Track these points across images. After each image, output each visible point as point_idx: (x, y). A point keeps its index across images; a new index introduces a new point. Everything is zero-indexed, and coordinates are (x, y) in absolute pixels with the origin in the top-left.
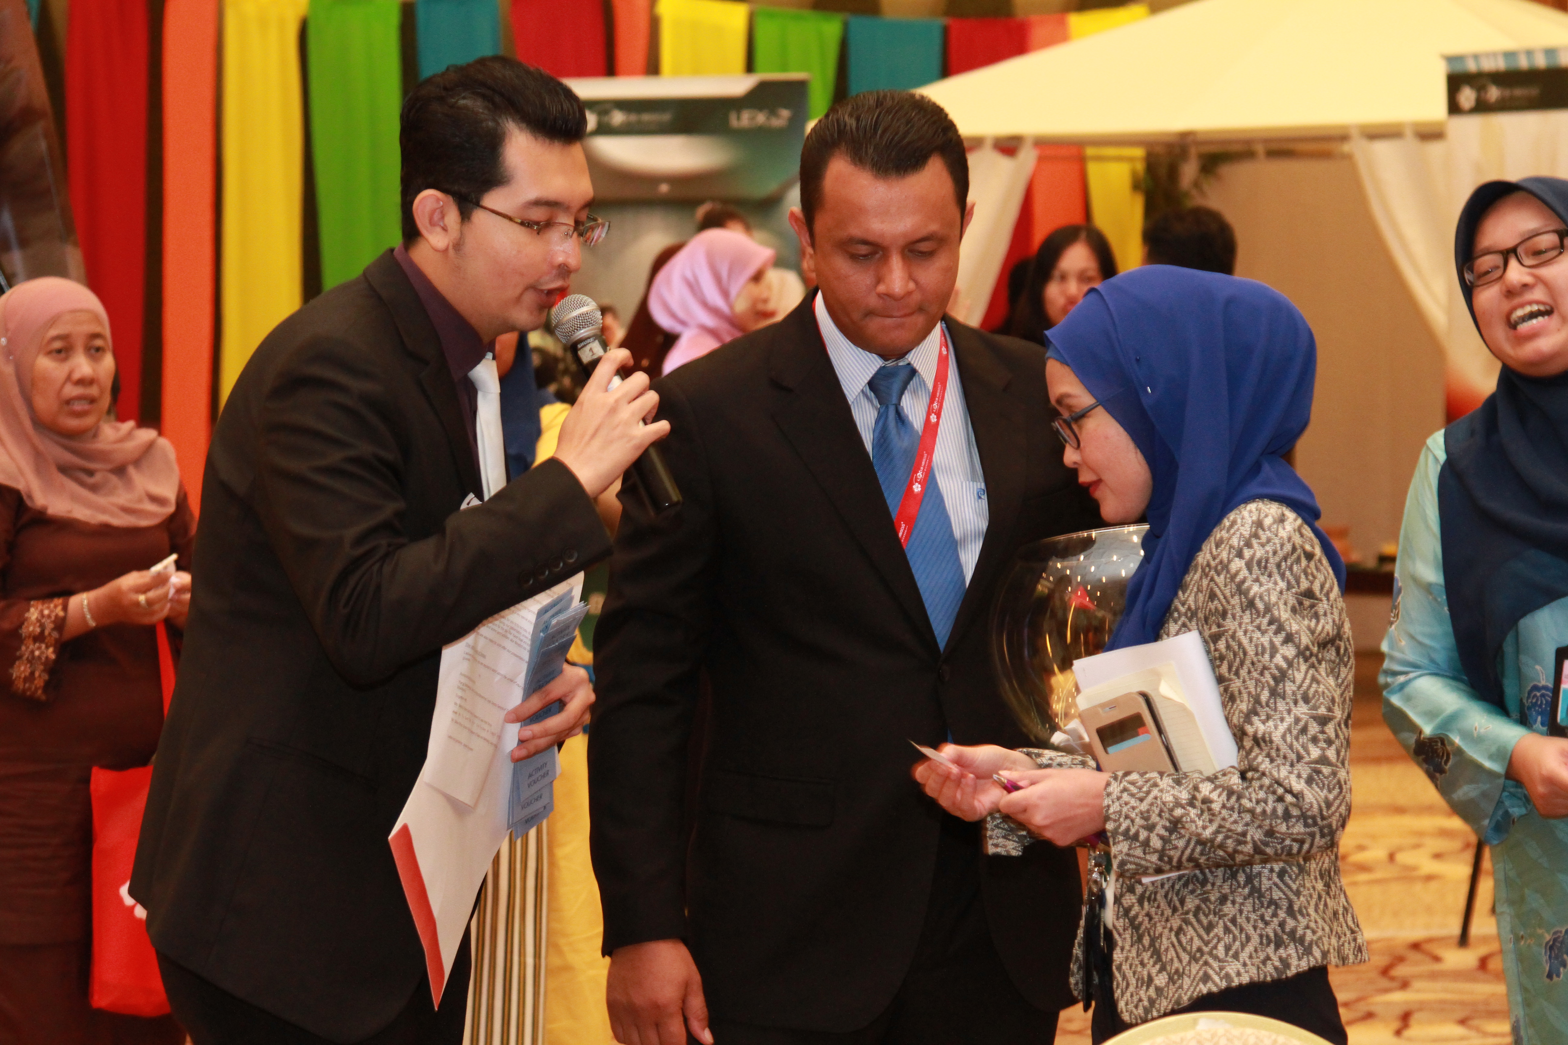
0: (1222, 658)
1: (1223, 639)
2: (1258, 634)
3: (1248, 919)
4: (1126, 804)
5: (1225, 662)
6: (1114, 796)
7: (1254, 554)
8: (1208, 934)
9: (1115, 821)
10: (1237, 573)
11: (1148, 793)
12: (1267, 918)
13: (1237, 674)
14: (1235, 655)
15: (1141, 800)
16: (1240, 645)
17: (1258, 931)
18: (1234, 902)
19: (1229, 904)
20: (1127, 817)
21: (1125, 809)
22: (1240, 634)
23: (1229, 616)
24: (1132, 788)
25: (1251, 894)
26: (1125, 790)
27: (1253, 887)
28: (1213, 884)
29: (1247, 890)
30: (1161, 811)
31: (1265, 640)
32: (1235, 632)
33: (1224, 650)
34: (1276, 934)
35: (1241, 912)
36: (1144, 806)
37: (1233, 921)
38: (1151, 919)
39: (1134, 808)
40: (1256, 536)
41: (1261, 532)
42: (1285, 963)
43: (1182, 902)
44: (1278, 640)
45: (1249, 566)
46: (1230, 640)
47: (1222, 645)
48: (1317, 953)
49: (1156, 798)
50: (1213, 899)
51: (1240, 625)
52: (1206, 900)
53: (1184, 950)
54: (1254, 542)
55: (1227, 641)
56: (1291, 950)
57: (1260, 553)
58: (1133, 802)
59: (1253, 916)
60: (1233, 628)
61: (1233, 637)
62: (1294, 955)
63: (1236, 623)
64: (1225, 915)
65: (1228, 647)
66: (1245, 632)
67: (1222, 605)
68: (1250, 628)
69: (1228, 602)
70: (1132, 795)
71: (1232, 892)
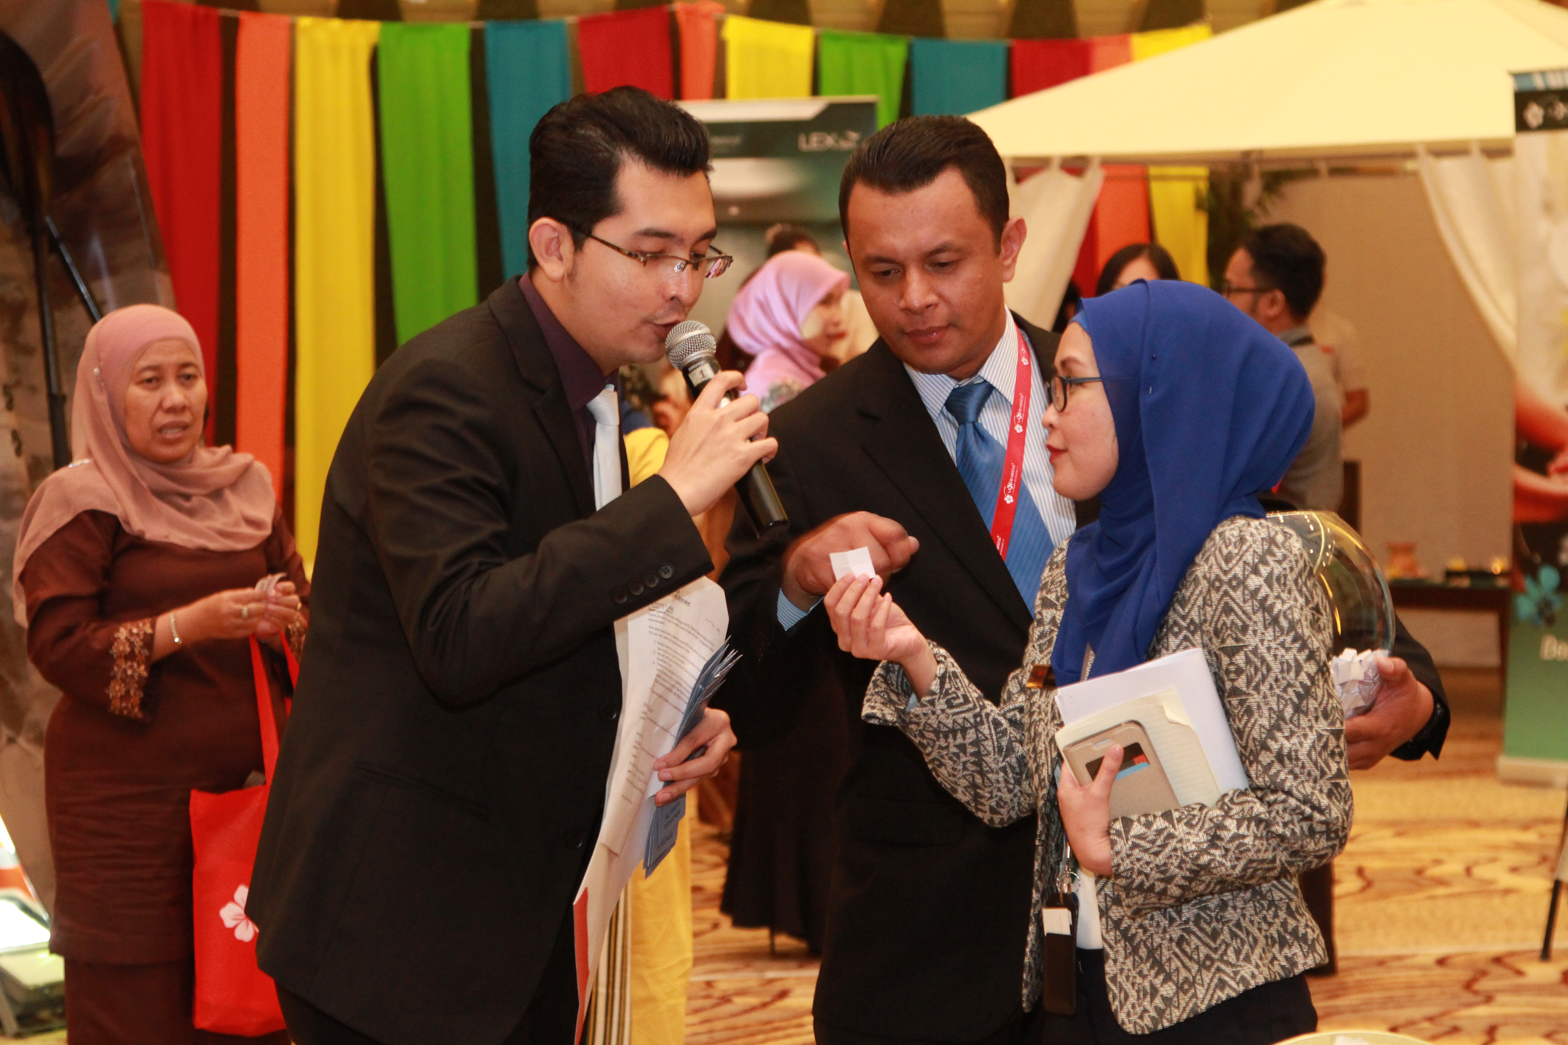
0: (1239, 672)
1: (1242, 654)
2: (1282, 652)
5: (1243, 677)
7: (1272, 571)
8: (1214, 941)
10: (1258, 590)
12: (1270, 920)
13: (1255, 688)
14: (1254, 671)
16: (1263, 660)
17: (1263, 933)
18: (1235, 908)
22: (1262, 650)
31: (1289, 657)
32: (1256, 648)
34: (1279, 934)
37: (1238, 925)
40: (1270, 552)
44: (1302, 657)
46: (1251, 656)
47: (1241, 663)
51: (1262, 641)
52: (1204, 909)
53: (1191, 959)
55: (1246, 656)
57: (1277, 570)
60: (1254, 644)
61: (1254, 653)
63: (1257, 640)
65: (1248, 664)
66: (1268, 649)
67: (1240, 620)
68: (1273, 645)
69: (1250, 619)
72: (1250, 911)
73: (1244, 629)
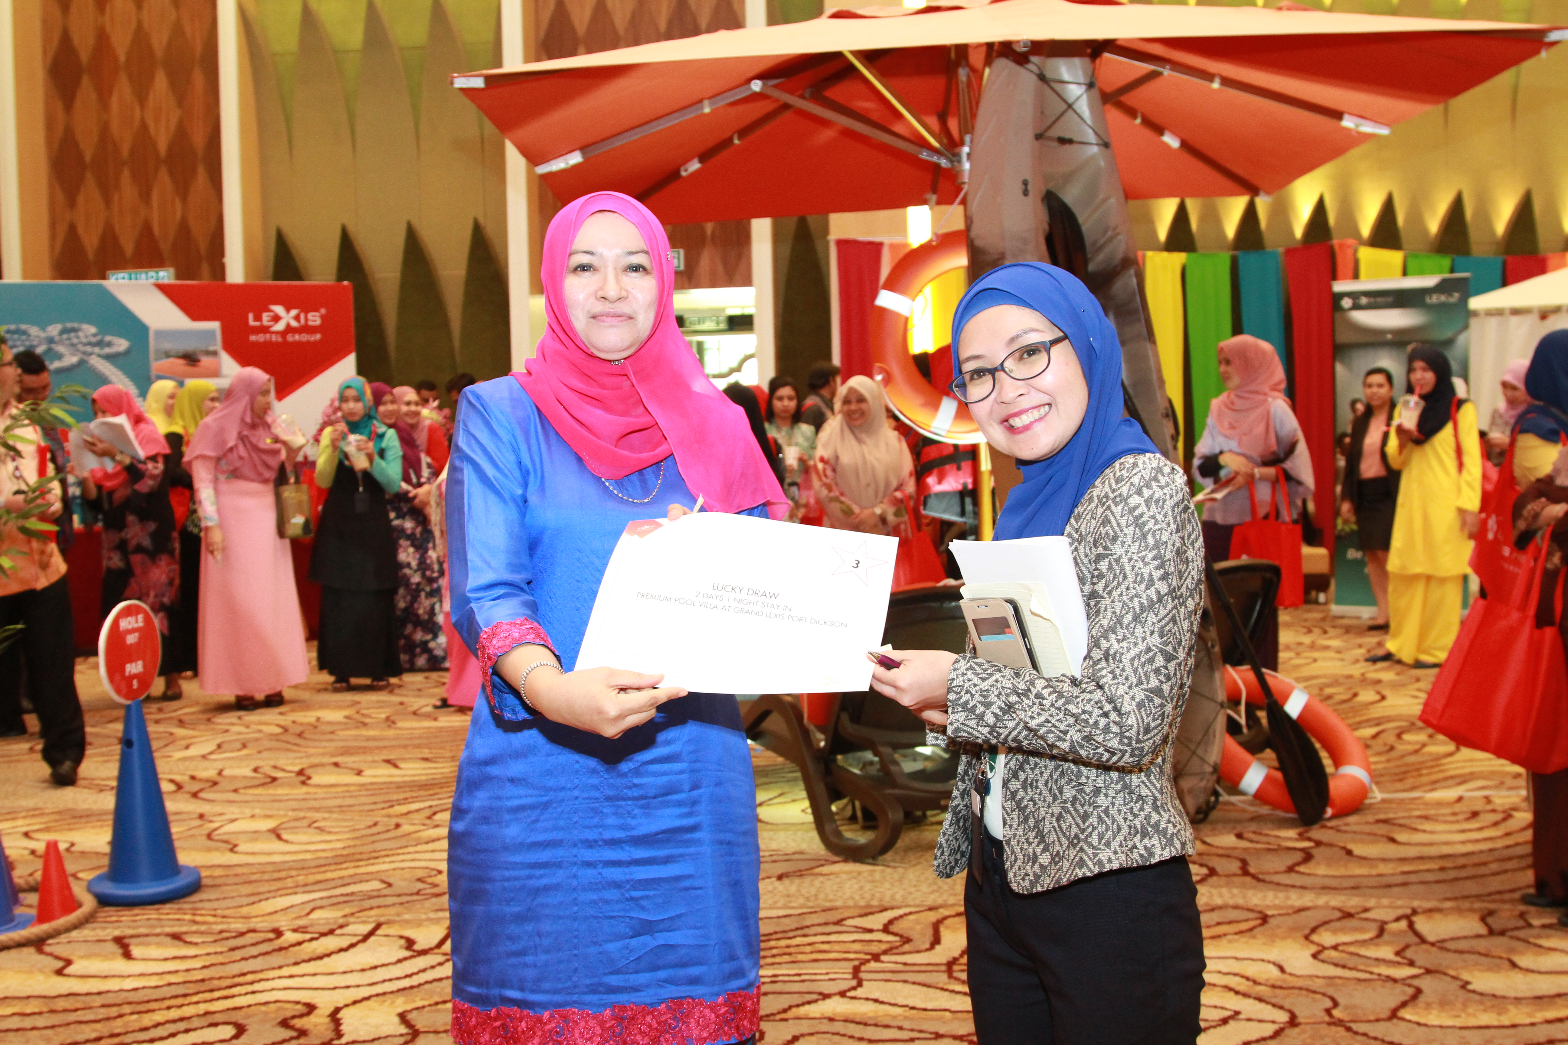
0: (1101, 577)
1: (1107, 560)
2: (1141, 564)
3: (1119, 811)
4: (969, 680)
5: (1103, 581)
6: (959, 672)
7: (1153, 494)
8: (1084, 823)
9: (956, 693)
10: (1136, 507)
11: (990, 675)
12: (1136, 812)
13: (1109, 594)
14: (1115, 577)
15: (983, 680)
16: (1122, 569)
17: (1128, 823)
18: (1106, 795)
19: (1102, 796)
20: (967, 692)
21: (966, 685)
22: (1125, 560)
23: (1119, 542)
24: (977, 667)
25: (1122, 790)
26: (970, 668)
27: (1125, 785)
28: (1088, 778)
29: (1119, 787)
30: (1000, 693)
31: (1146, 571)
32: (1120, 557)
33: (1105, 571)
34: (1141, 826)
35: (1113, 804)
36: (985, 685)
37: (1106, 812)
38: (1035, 804)
39: (975, 685)
40: (1155, 479)
41: (1160, 477)
42: (1150, 852)
43: (1060, 791)
44: (1157, 574)
45: (1148, 502)
46: (1114, 564)
47: (1103, 565)
48: (1178, 844)
49: (996, 681)
50: (1087, 790)
51: (1127, 552)
52: (1081, 791)
54: (1154, 484)
55: (1110, 563)
56: (1155, 841)
57: (1158, 494)
58: (976, 680)
59: (1123, 809)
60: (1119, 554)
61: (1118, 561)
62: (1158, 845)
63: (1123, 550)
64: (1099, 807)
65: (1110, 568)
66: (1130, 560)
67: (1114, 531)
68: (1135, 557)
69: (1122, 531)
70: (976, 674)
71: (1106, 788)
72: (1120, 801)
73: (1115, 539)
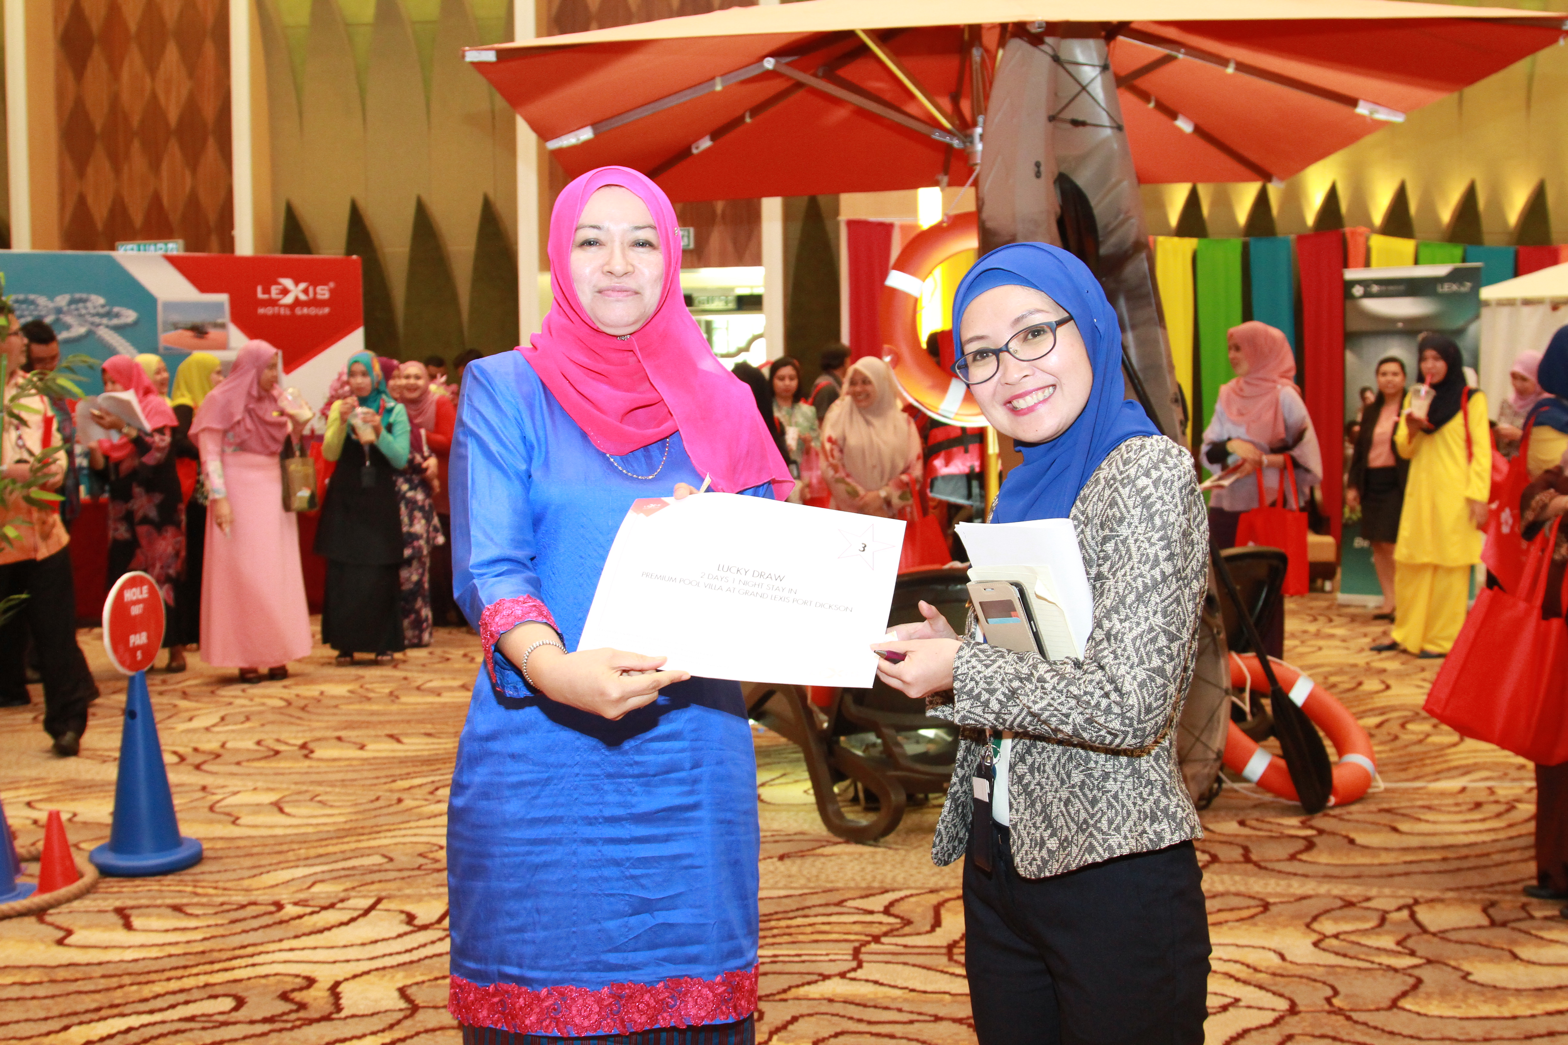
1: (1113, 541)
2: (1147, 545)
3: (1128, 796)
4: (973, 667)
5: (1109, 563)
6: (964, 660)
7: (1161, 476)
8: (1093, 808)
9: (962, 681)
10: (1144, 488)
11: (994, 661)
12: (1145, 796)
13: (1114, 575)
14: (1120, 557)
15: (987, 666)
16: (1128, 550)
17: (1137, 808)
18: (1115, 780)
19: (1111, 781)
20: (972, 679)
21: (971, 672)
22: (1131, 541)
23: (1125, 523)
24: (981, 655)
25: (1132, 775)
26: (975, 655)
27: (1134, 769)
28: (1096, 762)
29: (1128, 771)
30: (1003, 680)
31: (1151, 551)
32: (1127, 538)
33: (1110, 552)
34: (1152, 811)
35: (1122, 789)
36: (989, 672)
37: (1116, 797)
38: (1042, 788)
39: (979, 672)
40: (1163, 461)
41: (1168, 458)
42: (1160, 836)
43: (1069, 776)
44: (1163, 555)
45: (1156, 484)
46: (1120, 545)
47: (1109, 547)
48: (1187, 829)
49: (1000, 667)
50: (1096, 775)
51: (1133, 533)
52: (1090, 776)
53: (1073, 820)
54: (1162, 466)
55: (1116, 544)
56: (1165, 825)
57: (1167, 475)
58: (979, 667)
59: (1133, 794)
60: (1125, 535)
61: (1124, 542)
62: (1168, 830)
63: (1129, 531)
64: (1108, 792)
65: (1116, 550)
66: (1136, 541)
67: (1121, 513)
68: (1141, 538)
69: (1129, 512)
70: (981, 661)
71: (1115, 772)
72: (1128, 785)
73: (1121, 520)
